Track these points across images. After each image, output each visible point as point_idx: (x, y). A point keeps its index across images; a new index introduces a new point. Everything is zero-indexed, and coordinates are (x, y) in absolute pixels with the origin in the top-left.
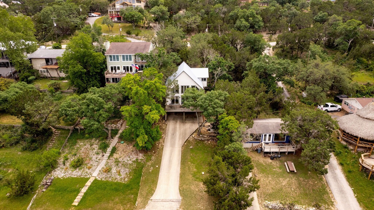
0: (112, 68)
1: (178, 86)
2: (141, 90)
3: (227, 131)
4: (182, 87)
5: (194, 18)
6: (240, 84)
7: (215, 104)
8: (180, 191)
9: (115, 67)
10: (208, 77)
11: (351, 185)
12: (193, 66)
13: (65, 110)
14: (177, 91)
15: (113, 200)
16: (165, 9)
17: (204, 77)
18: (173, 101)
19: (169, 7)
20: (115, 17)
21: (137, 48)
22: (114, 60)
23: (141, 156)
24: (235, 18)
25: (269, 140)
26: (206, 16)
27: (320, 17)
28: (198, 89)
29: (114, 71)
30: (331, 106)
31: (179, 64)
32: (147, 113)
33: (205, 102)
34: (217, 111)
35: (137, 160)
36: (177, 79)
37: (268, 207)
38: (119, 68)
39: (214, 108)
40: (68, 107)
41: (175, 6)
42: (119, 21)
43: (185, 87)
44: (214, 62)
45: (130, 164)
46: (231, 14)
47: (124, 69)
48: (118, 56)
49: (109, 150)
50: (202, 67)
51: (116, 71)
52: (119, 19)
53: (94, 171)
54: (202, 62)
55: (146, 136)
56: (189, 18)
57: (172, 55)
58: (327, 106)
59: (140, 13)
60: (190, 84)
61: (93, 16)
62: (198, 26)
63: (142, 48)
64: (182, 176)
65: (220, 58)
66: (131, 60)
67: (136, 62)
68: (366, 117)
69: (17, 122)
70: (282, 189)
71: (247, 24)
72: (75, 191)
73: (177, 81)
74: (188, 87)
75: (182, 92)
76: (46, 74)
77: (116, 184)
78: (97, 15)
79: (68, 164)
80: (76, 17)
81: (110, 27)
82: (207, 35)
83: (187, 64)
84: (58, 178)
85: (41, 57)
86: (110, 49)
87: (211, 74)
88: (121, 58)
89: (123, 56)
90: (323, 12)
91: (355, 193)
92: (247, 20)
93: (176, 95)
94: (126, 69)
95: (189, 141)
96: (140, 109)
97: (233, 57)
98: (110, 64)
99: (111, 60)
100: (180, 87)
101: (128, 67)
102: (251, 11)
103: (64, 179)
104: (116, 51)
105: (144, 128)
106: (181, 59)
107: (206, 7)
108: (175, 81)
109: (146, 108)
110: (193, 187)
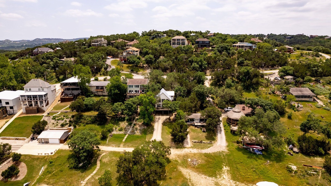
0: (129, 91)
1: (160, 99)
2: (147, 100)
3: (179, 116)
4: (162, 100)
5: (168, 62)
6: (188, 98)
7: (175, 106)
8: (161, 137)
9: (131, 91)
10: (174, 95)
11: (226, 136)
12: (167, 90)
13: (116, 109)
14: (160, 102)
15: (137, 140)
16: (152, 56)
17: (172, 95)
18: (158, 106)
19: (154, 55)
20: (123, 60)
21: (141, 82)
22: (131, 87)
23: (145, 127)
24: (191, 62)
25: (198, 121)
26: (175, 60)
27: (240, 61)
28: (169, 100)
29: (130, 93)
30: (230, 108)
31: (160, 89)
32: (149, 109)
33: (171, 105)
34: (176, 109)
35: (144, 128)
36: (160, 96)
37: (193, 142)
38: (133, 91)
39: (175, 108)
40: (116, 107)
41: (158, 54)
42: (125, 63)
43: (163, 100)
44: (177, 89)
45: (142, 130)
46: (189, 59)
47: (135, 91)
48: (132, 86)
49: (133, 125)
50: (172, 90)
51: (131, 92)
52: (125, 61)
53: (128, 132)
54: (172, 88)
55: (148, 119)
56: (166, 62)
57: (158, 85)
58: (228, 108)
59: (138, 60)
60: (166, 98)
61: (109, 59)
62: (171, 67)
63: (144, 81)
64: (162, 133)
65: (180, 87)
66: (138, 87)
67: (141, 88)
68: (234, 111)
69: (95, 113)
70: (199, 136)
71: (198, 66)
72: (122, 138)
73: (160, 97)
74: (165, 100)
75: (162, 102)
76: (96, 94)
77: (137, 135)
78: (111, 58)
79: (117, 130)
80: (101, 61)
81: (121, 67)
82: (175, 74)
83: (165, 89)
84: (114, 134)
85: (95, 85)
86: (129, 82)
87: (175, 94)
88: (134, 87)
89: (135, 86)
90: (242, 58)
91: (226, 138)
92: (198, 64)
93: (160, 103)
94: (136, 91)
95: (165, 122)
96: (146, 107)
97: (186, 86)
98: (129, 89)
99: (129, 87)
100: (161, 99)
101: (137, 91)
102: (200, 58)
103: (117, 134)
104: (132, 83)
105: (148, 115)
106: (162, 87)
107: (175, 55)
108: (159, 97)
109: (148, 107)
110: (166, 137)
